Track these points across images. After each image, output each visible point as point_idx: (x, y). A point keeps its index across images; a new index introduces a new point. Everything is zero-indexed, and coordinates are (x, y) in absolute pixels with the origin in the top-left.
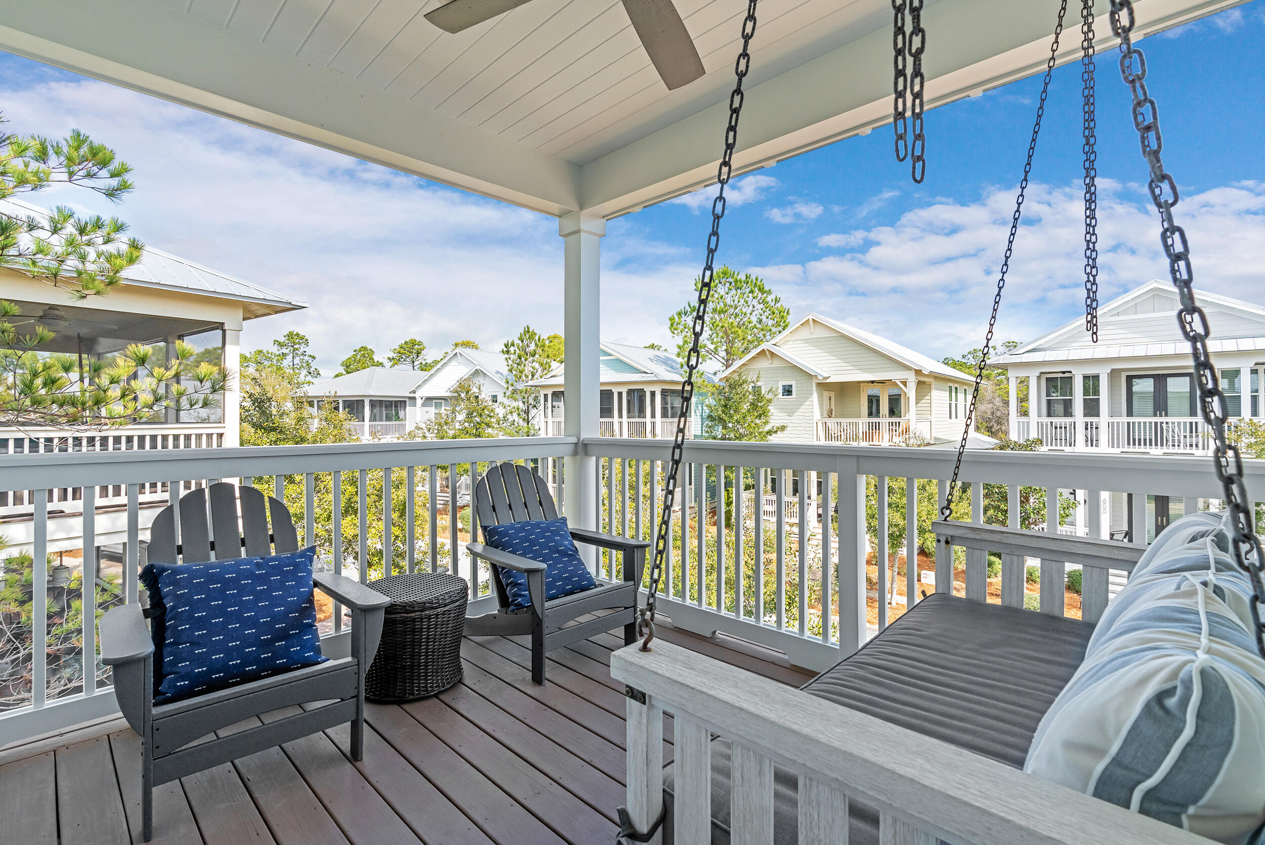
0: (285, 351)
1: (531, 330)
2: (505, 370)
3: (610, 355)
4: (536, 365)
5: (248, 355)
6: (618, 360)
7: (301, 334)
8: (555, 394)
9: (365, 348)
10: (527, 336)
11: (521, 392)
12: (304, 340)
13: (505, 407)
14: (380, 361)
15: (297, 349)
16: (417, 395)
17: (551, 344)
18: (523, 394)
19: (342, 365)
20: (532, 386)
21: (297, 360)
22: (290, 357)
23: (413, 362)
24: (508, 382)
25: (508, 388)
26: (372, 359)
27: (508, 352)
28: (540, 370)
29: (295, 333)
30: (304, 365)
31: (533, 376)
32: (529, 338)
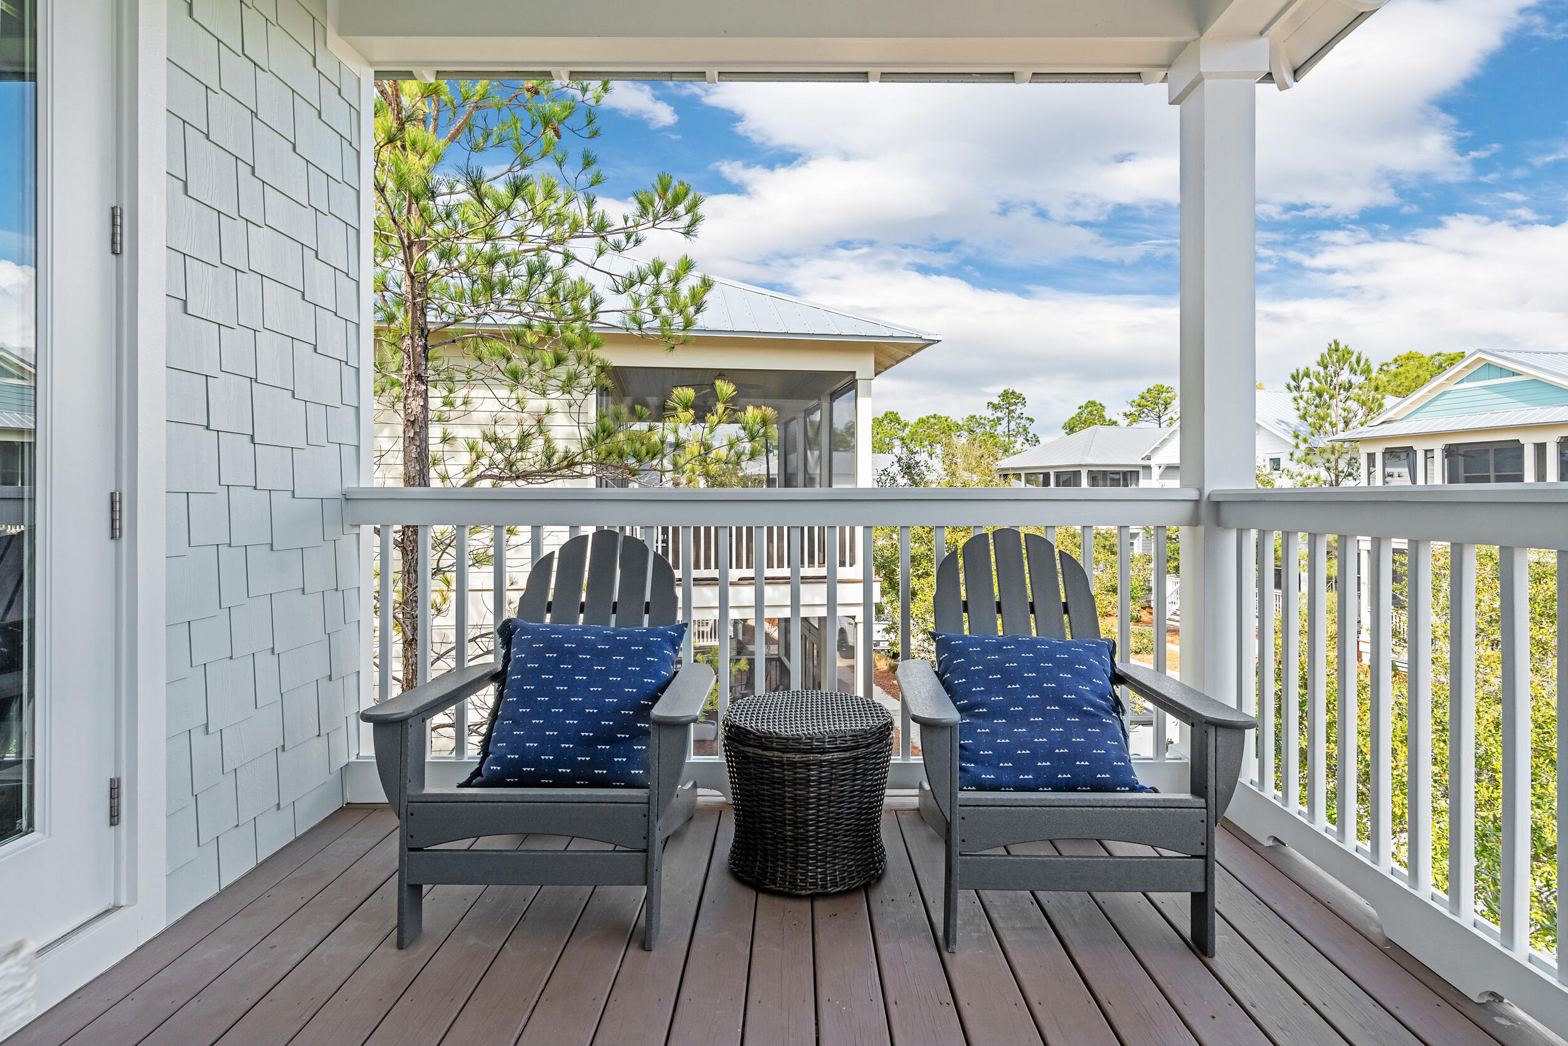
0: (1000, 414)
1: (1342, 347)
2: (1293, 418)
3: (1514, 374)
4: (1353, 405)
5: (961, 423)
6: (1536, 381)
7: (1018, 391)
8: (1390, 453)
9: (1093, 403)
10: (1335, 357)
11: (1323, 451)
12: (1020, 399)
13: (1292, 477)
14: (1114, 419)
15: (1013, 411)
16: (1153, 463)
17: (1401, 370)
18: (1328, 455)
19: (1064, 427)
20: (1344, 441)
21: (1013, 425)
22: (1004, 422)
23: (1159, 417)
24: (1297, 437)
25: (1297, 446)
26: (1101, 416)
27: (1298, 388)
28: (1360, 413)
29: (1011, 391)
30: (1021, 430)
31: (1347, 424)
32: (1338, 361)
